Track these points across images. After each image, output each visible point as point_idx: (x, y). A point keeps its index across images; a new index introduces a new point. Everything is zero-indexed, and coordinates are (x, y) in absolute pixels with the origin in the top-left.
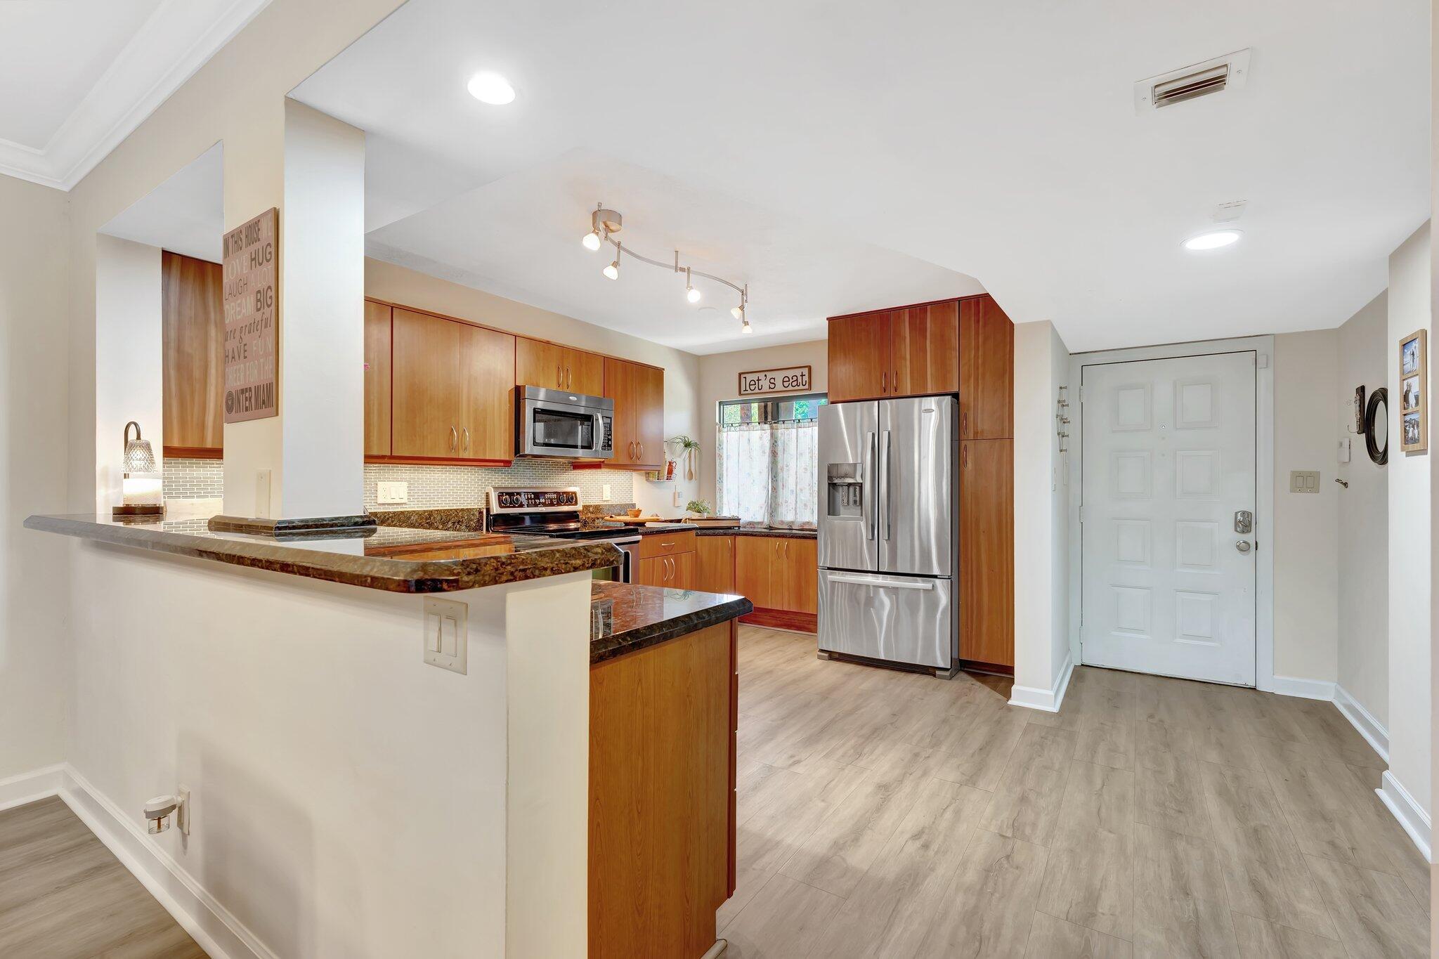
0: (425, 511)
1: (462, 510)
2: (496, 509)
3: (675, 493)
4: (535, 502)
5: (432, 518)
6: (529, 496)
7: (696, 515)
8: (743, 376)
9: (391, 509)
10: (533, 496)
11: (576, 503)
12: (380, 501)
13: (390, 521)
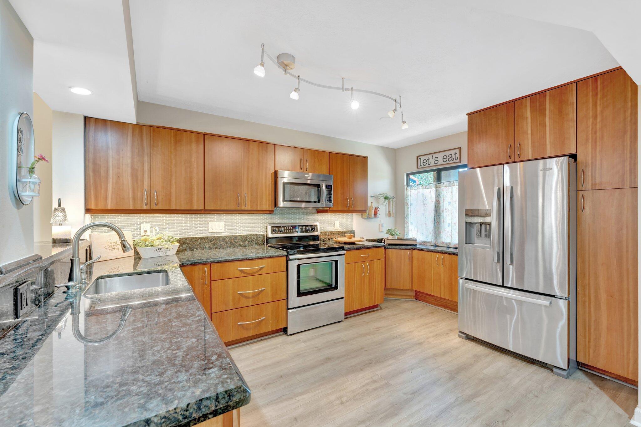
0: (233, 236)
1: (253, 235)
2: (270, 235)
3: (380, 225)
4: (293, 231)
5: (237, 239)
6: (289, 228)
7: (390, 237)
8: (419, 158)
9: (216, 235)
10: (291, 227)
11: (317, 231)
12: (210, 231)
13: (215, 241)
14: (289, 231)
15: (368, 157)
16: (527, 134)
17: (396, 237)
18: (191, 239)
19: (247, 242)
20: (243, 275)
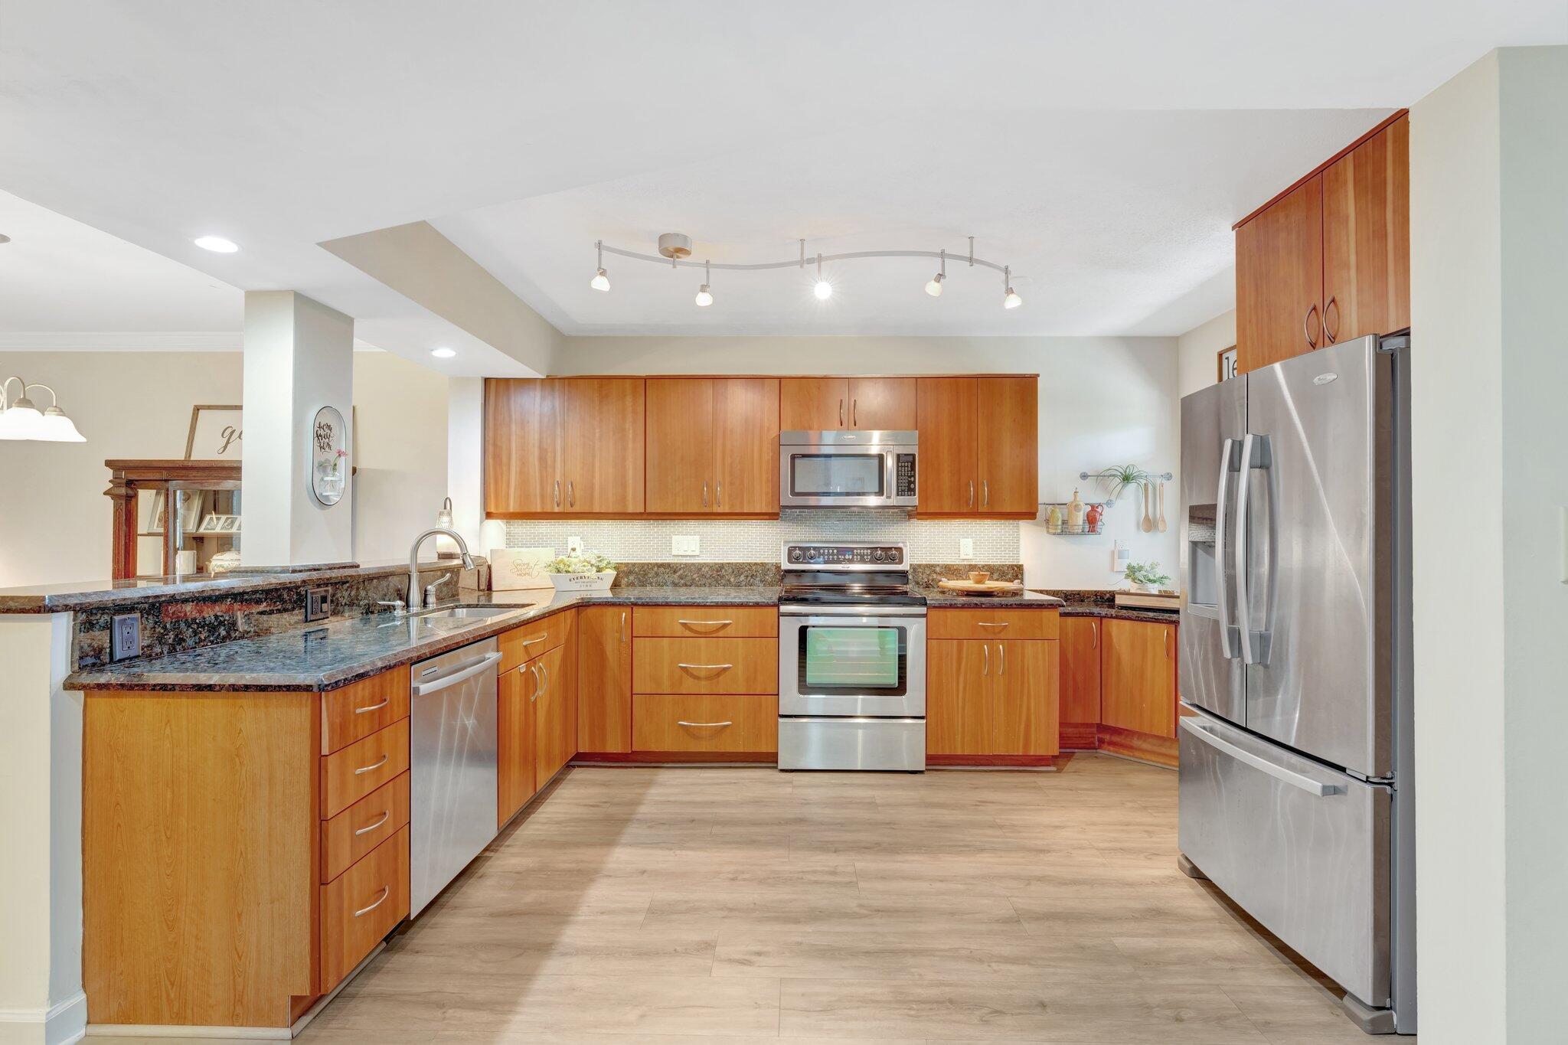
0: (716, 564)
1: (756, 564)
2: (786, 565)
4: (838, 558)
5: (723, 570)
6: (831, 551)
8: (1225, 356)
9: (684, 560)
10: (835, 551)
11: (901, 562)
12: (674, 552)
13: (681, 571)
14: (829, 558)
15: (1038, 375)
16: (1349, 268)
17: (1154, 589)
18: (643, 565)
19: (742, 578)
20: (688, 633)
